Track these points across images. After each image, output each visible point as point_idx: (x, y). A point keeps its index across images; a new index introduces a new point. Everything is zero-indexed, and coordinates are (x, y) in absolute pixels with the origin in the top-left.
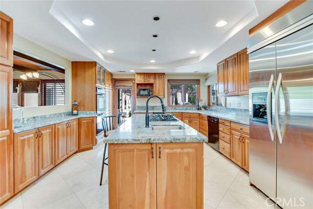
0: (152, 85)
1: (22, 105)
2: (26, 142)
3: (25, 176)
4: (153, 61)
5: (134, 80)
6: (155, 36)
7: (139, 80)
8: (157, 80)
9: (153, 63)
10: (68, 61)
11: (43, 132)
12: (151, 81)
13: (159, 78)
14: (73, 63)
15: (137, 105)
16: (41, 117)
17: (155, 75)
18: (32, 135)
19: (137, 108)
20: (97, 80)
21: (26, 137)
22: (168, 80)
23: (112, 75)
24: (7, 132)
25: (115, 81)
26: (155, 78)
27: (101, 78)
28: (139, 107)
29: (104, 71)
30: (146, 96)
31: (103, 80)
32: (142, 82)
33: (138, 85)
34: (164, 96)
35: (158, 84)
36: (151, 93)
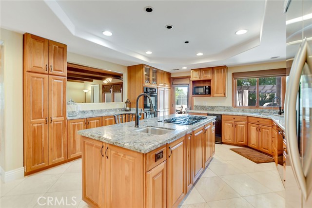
0: (209, 81)
2: (76, 127)
3: (76, 150)
4: (200, 54)
5: (189, 77)
6: (169, 27)
7: (195, 76)
8: (216, 75)
9: (201, 56)
10: (124, 66)
11: (91, 122)
12: (208, 76)
13: (218, 72)
14: (128, 67)
15: (194, 105)
16: (97, 111)
17: (212, 69)
18: (82, 123)
19: (194, 108)
20: (144, 81)
21: (77, 123)
22: (233, 74)
23: (169, 74)
24: (62, 118)
25: (172, 79)
26: (213, 73)
27: (151, 78)
28: (196, 106)
29: (156, 71)
30: (201, 94)
31: (155, 80)
32: (198, 79)
33: (194, 82)
34: (225, 94)
35: (216, 80)
36: (207, 91)
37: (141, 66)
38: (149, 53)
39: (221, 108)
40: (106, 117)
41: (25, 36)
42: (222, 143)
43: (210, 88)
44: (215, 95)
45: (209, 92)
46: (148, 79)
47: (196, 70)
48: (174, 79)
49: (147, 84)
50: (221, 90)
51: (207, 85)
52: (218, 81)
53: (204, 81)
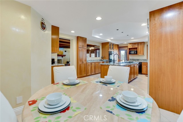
0: (136, 48)
1: (91, 57)
3: (89, 73)
8: (139, 46)
12: (136, 46)
13: (140, 45)
14: (102, 43)
17: (138, 43)
19: (129, 60)
21: (89, 64)
22: (147, 45)
23: (118, 45)
24: (86, 62)
25: (119, 48)
26: (138, 45)
27: (112, 47)
28: (130, 59)
29: (113, 45)
30: (133, 54)
31: (113, 48)
32: (131, 47)
33: (129, 49)
34: (143, 54)
35: (140, 48)
36: (136, 52)
37: (108, 43)
38: (112, 38)
39: (142, 60)
40: (96, 62)
41: (78, 37)
42: (142, 74)
43: (137, 51)
44: (139, 54)
45: (136, 53)
46: (110, 48)
47: (130, 44)
48: (120, 47)
49: (110, 50)
50: (142, 52)
51: (135, 50)
52: (140, 49)
53: (134, 48)
